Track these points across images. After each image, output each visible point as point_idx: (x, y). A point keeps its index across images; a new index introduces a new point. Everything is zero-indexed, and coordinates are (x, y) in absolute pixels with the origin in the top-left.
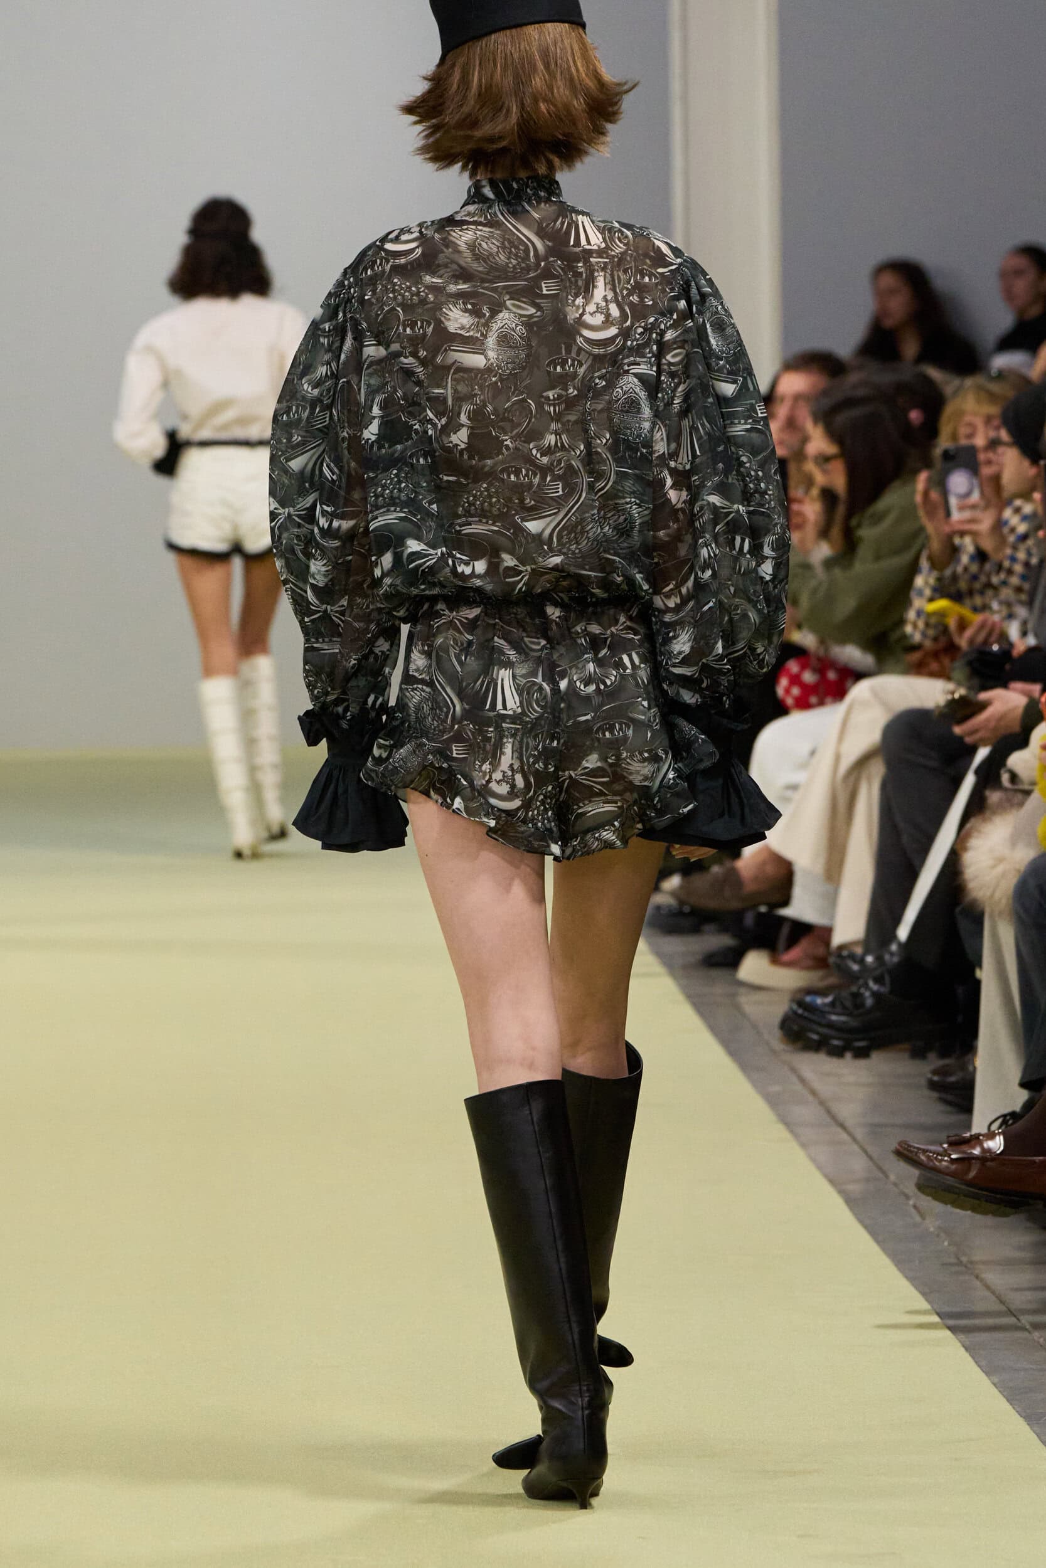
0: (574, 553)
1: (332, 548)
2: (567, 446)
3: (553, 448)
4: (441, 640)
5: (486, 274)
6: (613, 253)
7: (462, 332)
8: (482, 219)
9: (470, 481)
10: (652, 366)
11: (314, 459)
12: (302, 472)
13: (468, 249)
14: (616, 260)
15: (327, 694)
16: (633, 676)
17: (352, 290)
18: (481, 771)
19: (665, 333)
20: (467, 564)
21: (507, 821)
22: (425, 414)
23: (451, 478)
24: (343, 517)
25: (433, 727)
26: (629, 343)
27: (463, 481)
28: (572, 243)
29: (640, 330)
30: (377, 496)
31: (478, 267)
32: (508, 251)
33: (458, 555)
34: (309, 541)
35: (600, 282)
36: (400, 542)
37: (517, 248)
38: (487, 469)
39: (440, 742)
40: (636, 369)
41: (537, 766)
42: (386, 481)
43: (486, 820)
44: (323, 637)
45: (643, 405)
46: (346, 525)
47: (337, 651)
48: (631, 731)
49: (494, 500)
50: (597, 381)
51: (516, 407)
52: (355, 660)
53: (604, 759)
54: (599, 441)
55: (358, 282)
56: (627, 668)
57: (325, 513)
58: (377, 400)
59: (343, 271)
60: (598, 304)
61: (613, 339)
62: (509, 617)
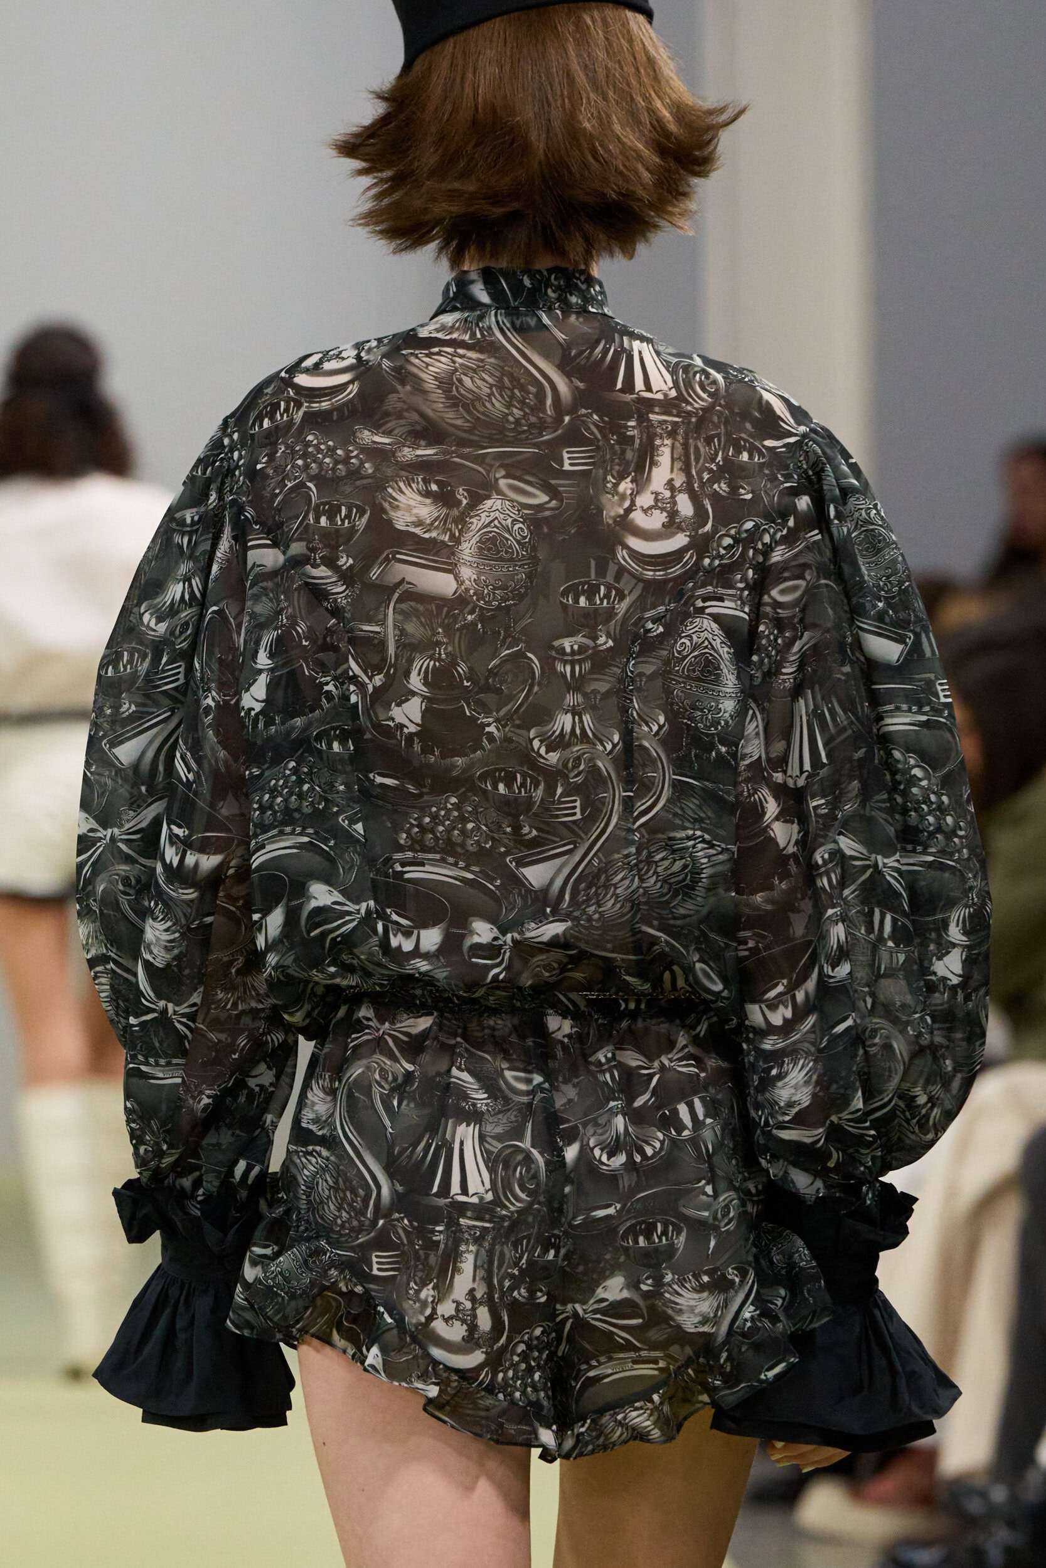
0: (590, 919)
1: (182, 901)
2: (590, 735)
3: (567, 737)
4: (360, 1071)
5: (465, 431)
6: (689, 408)
7: (417, 531)
8: (466, 337)
9: (424, 790)
10: (743, 604)
11: (156, 744)
12: (136, 766)
13: (439, 387)
14: (694, 420)
15: (161, 1154)
16: (694, 1141)
17: (236, 454)
18: (419, 1300)
19: (772, 550)
20: (407, 934)
21: (459, 1390)
22: (345, 666)
23: (389, 781)
24: (204, 848)
25: (339, 1221)
26: (707, 561)
27: (411, 788)
28: (619, 386)
29: (727, 541)
30: (263, 809)
31: (454, 419)
32: (509, 393)
33: (395, 917)
34: (145, 886)
35: (665, 457)
36: (299, 890)
37: (523, 389)
38: (454, 774)
39: (352, 1249)
40: (715, 608)
41: (515, 1294)
42: (277, 781)
43: (420, 1386)
44: (157, 1056)
45: (725, 671)
46: (209, 862)
47: (179, 1080)
48: (682, 1238)
49: (470, 826)
50: (650, 625)
51: (508, 666)
52: (209, 1097)
53: (633, 1284)
54: (646, 729)
55: (247, 440)
56: (685, 1127)
57: (174, 839)
58: (263, 643)
59: (221, 422)
60: (657, 494)
61: (679, 554)
62: (480, 1034)
